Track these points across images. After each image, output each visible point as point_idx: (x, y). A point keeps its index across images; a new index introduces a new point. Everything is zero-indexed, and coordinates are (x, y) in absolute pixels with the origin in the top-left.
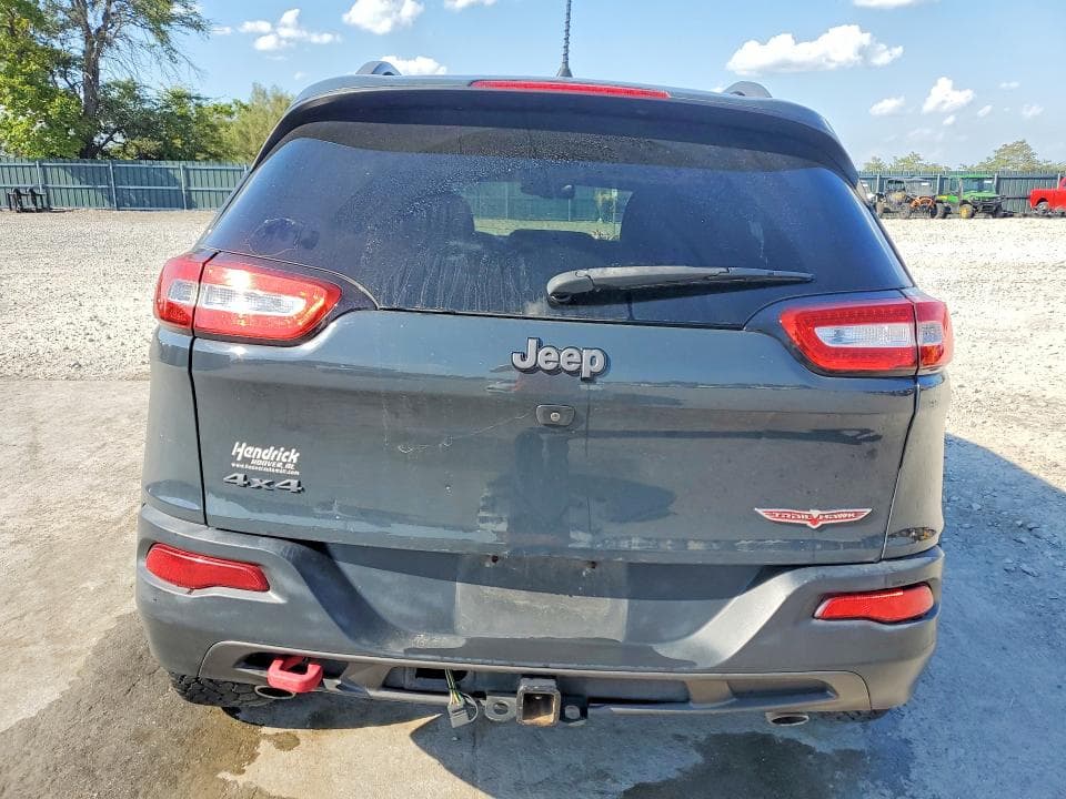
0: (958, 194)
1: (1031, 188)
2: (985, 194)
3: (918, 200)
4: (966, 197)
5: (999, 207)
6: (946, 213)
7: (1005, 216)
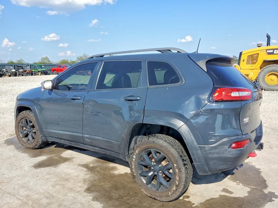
0: (37, 69)
1: (51, 68)
2: (43, 69)
3: (27, 71)
4: (39, 70)
5: (47, 73)
6: (35, 74)
7: (48, 74)
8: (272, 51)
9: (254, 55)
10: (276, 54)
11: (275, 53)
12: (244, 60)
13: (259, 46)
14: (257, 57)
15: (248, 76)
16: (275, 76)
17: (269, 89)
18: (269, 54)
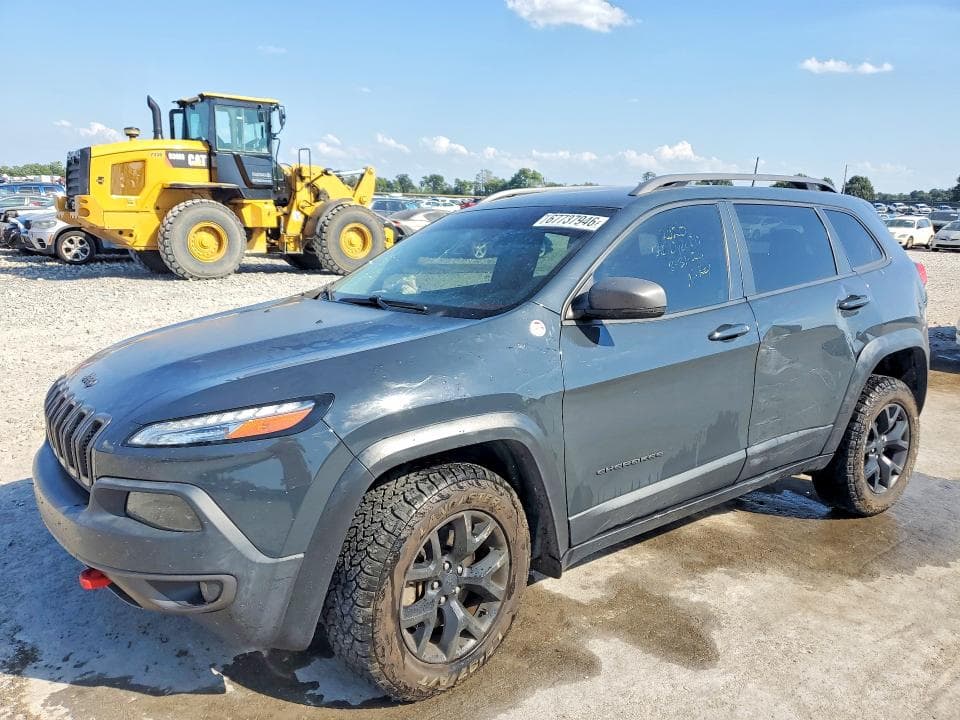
8: (181, 157)
9: (131, 165)
10: (194, 167)
11: (190, 163)
12: (100, 178)
13: (132, 136)
14: (143, 171)
15: (131, 235)
16: (209, 232)
17: (203, 273)
18: (175, 164)
